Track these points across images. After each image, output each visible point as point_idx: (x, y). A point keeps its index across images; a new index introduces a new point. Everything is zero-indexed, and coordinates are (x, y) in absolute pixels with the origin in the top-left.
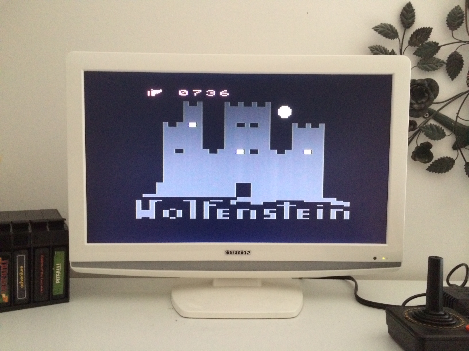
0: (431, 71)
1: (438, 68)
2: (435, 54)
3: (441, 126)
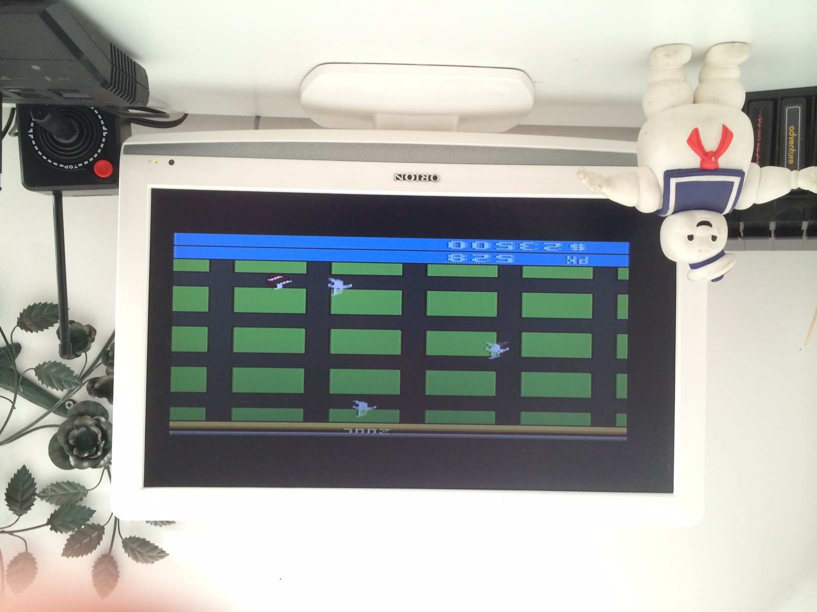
0: (63, 483)
1: (49, 486)
2: (55, 511)
3: (44, 386)
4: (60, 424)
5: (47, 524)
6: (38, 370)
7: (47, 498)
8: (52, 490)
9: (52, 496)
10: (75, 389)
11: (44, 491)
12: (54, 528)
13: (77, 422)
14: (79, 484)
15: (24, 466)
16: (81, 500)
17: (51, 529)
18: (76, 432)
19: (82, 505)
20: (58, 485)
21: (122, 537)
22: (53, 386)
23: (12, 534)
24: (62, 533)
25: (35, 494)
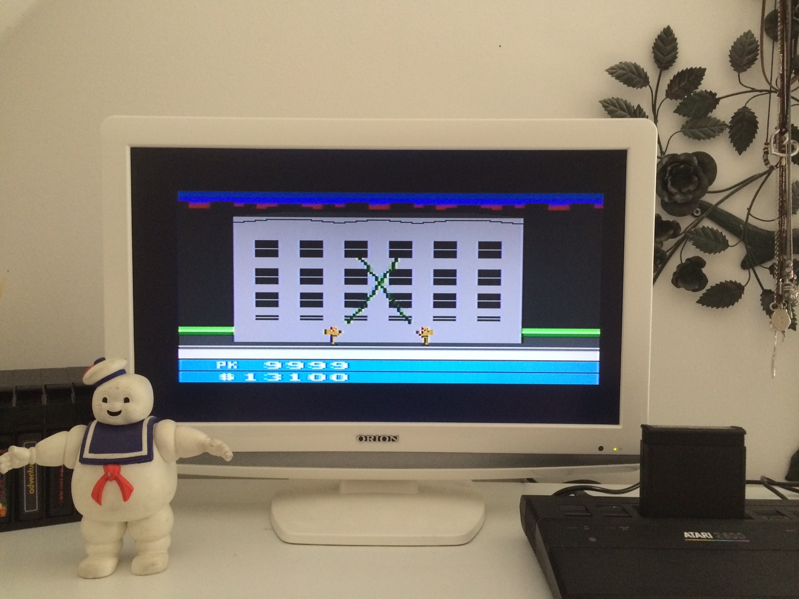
0: (704, 139)
1: (717, 135)
2: (711, 112)
3: (720, 230)
4: (707, 194)
5: (720, 99)
6: (725, 245)
7: (720, 123)
8: (715, 132)
9: (715, 126)
10: (692, 228)
11: (722, 130)
12: (712, 95)
13: (690, 197)
14: (689, 137)
15: (740, 154)
16: (687, 122)
17: (715, 94)
18: (691, 188)
19: (686, 118)
20: (709, 136)
21: (650, 87)
22: (712, 230)
23: (752, 89)
24: (706, 90)
25: (731, 127)
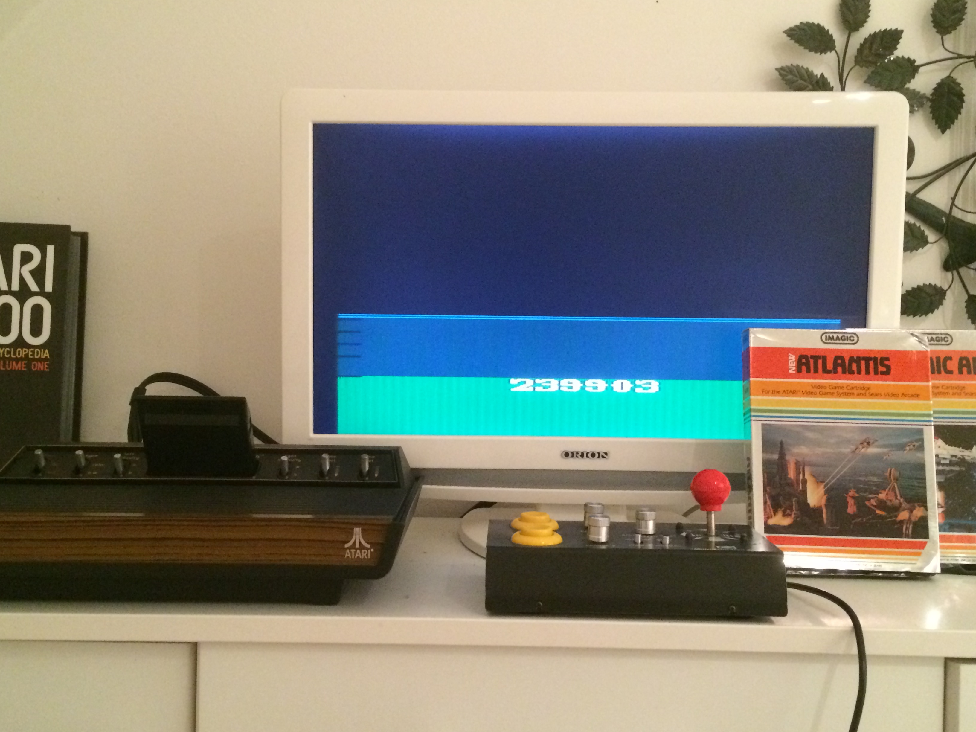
1: (915, 111)
2: (909, 82)
3: (918, 224)
5: (919, 67)
6: (924, 242)
8: (913, 106)
11: (921, 104)
12: (911, 61)
15: (943, 133)
17: (914, 61)
21: (836, 52)
22: (908, 223)
23: (958, 54)
24: (903, 56)
25: (931, 101)
